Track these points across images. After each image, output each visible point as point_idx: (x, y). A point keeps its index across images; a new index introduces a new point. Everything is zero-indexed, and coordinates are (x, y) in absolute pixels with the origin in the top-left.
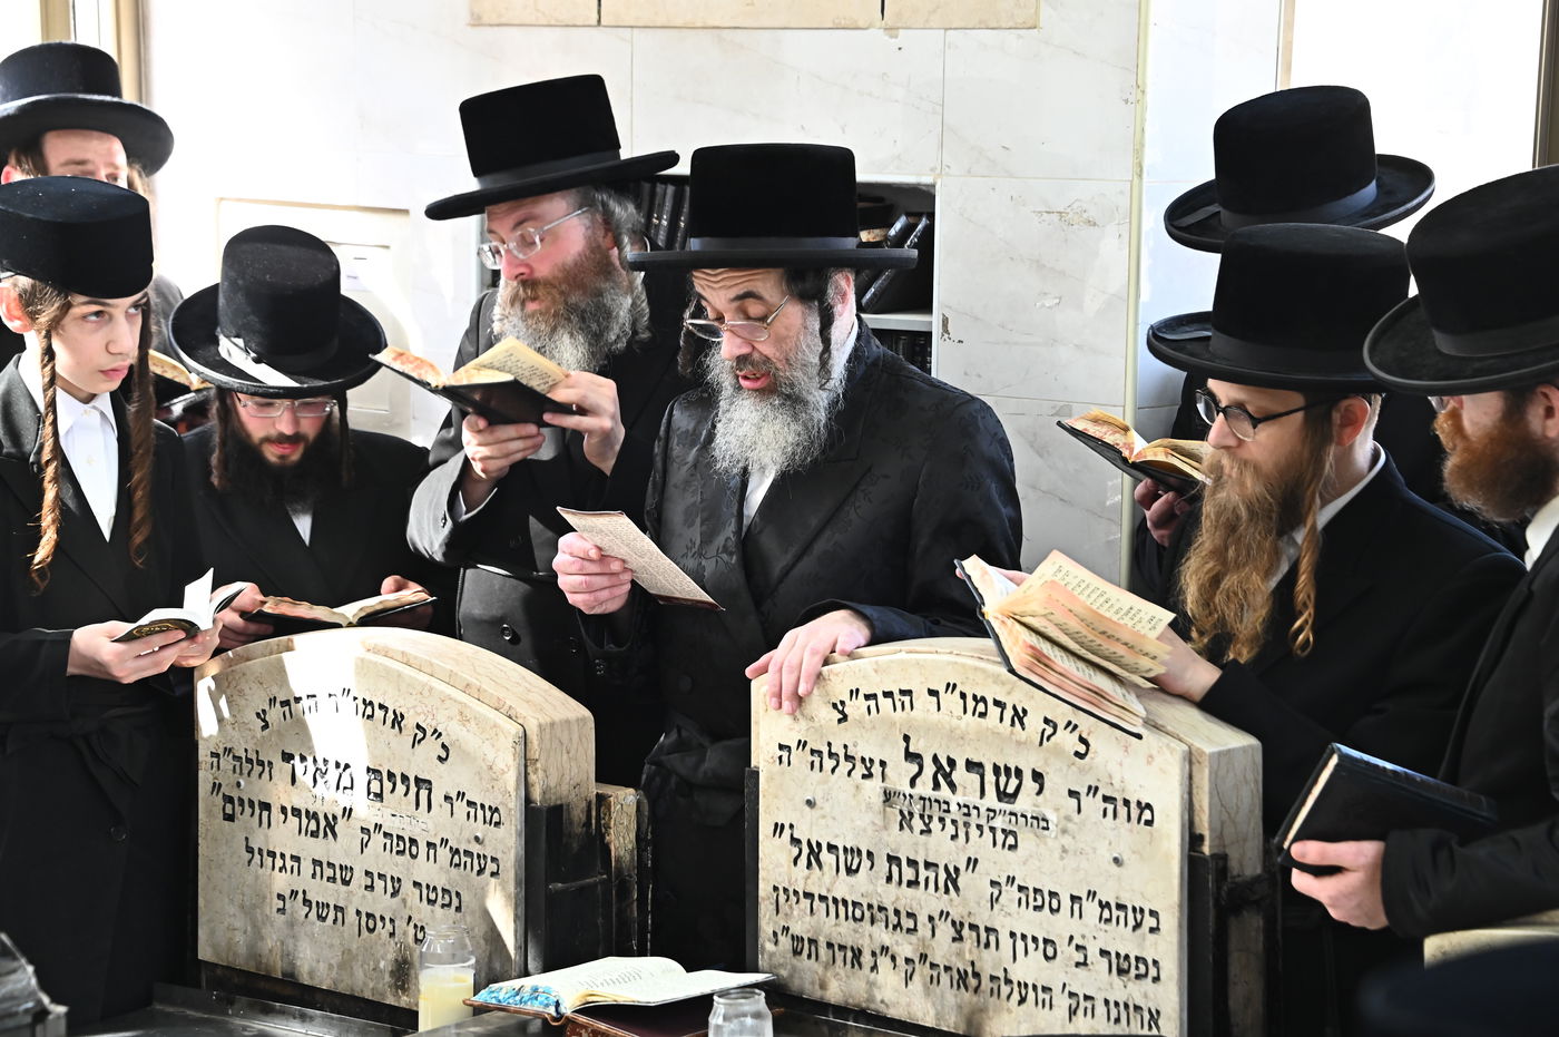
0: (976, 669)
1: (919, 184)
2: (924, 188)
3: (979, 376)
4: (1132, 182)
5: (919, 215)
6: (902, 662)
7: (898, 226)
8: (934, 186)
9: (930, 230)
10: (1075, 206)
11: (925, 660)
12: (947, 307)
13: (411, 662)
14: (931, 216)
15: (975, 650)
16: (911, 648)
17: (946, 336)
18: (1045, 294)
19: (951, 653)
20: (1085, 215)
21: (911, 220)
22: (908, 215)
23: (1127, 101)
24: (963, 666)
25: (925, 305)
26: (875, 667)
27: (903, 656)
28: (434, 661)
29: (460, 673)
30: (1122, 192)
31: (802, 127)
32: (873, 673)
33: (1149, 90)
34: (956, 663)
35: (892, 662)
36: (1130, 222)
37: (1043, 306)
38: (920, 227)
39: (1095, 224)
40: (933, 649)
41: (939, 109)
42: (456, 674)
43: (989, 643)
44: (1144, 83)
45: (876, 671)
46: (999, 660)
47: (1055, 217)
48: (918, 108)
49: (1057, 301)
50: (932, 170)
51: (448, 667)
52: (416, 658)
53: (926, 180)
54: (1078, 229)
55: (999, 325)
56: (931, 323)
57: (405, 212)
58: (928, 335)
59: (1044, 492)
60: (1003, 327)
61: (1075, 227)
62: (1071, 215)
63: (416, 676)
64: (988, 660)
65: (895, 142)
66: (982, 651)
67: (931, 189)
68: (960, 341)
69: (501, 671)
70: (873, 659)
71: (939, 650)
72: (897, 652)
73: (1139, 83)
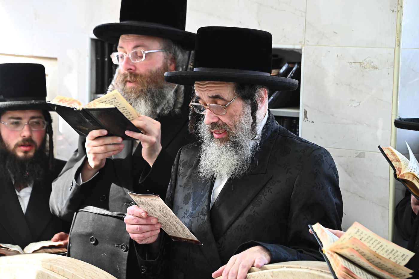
0: (320, 276)
1: (294, 49)
2: (297, 51)
3: (321, 138)
4: (395, 48)
5: (294, 63)
6: (285, 272)
7: (284, 68)
8: (301, 50)
9: (299, 71)
10: (367, 60)
11: (295, 271)
12: (306, 105)
13: (54, 270)
14: (300, 64)
15: (319, 267)
16: (289, 266)
17: (306, 119)
18: (353, 100)
19: (307, 268)
20: (372, 64)
21: (290, 66)
22: (289, 63)
23: (393, 11)
24: (313, 274)
25: (296, 104)
26: (272, 274)
27: (285, 269)
28: (65, 269)
29: (77, 275)
30: (390, 54)
31: (240, 22)
32: (271, 277)
33: (404, 5)
34: (310, 273)
35: (280, 272)
36: (394, 68)
37: (351, 106)
38: (294, 69)
39: (377, 68)
40: (299, 266)
41: (304, 14)
42: (75, 276)
43: (325, 264)
44: (402, 3)
45: (272, 276)
46: (330, 272)
47: (358, 65)
48: (294, 14)
49: (359, 104)
50: (300, 42)
51: (72, 272)
52: (56, 268)
53: (297, 47)
54: (369, 71)
55: (331, 115)
56: (299, 113)
57: (56, 59)
58: (297, 119)
59: (352, 193)
60: (333, 116)
61: (368, 69)
62: (365, 64)
63: (57, 277)
64: (325, 272)
65: (283, 29)
66: (322, 268)
67: (300, 51)
68: (312, 122)
69: (97, 274)
70: (271, 270)
71: (302, 267)
72: (282, 267)
73: (400, 2)
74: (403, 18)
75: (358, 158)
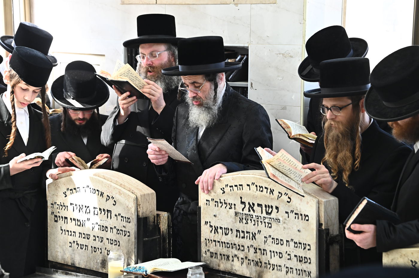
0: (260, 179)
1: (244, 47)
2: (246, 48)
3: (261, 99)
4: (302, 45)
5: (244, 55)
6: (240, 177)
7: (239, 58)
8: (248, 47)
9: (247, 59)
10: (287, 52)
11: (246, 176)
12: (252, 80)
13: (106, 178)
14: (248, 55)
15: (260, 173)
16: (242, 173)
17: (252, 88)
18: (279, 76)
19: (253, 174)
20: (290, 55)
21: (242, 56)
23: (301, 23)
24: (256, 178)
25: (246, 80)
26: (232, 178)
27: (240, 175)
28: (112, 178)
29: (119, 181)
30: (299, 48)
31: (212, 31)
32: (232, 180)
33: (307, 20)
34: (254, 177)
35: (237, 177)
36: (302, 56)
37: (278, 79)
38: (245, 58)
39: (292, 57)
40: (248, 173)
41: (249, 26)
42: (118, 181)
43: (264, 171)
44: (306, 18)
46: (266, 176)
47: (281, 55)
48: (244, 26)
49: (282, 78)
50: (248, 43)
51: (116, 179)
52: (107, 177)
53: (246, 45)
54: (288, 58)
55: (266, 85)
56: (248, 84)
57: (104, 55)
58: (247, 88)
59: (279, 130)
60: (268, 86)
61: (287, 58)
62: (286, 55)
63: (107, 182)
64: (263, 176)
65: (237, 35)
66: (262, 174)
67: (248, 48)
68: (256, 89)
69: (130, 180)
70: (232, 176)
71: (250, 174)
72: (238, 174)
73: (304, 18)
74: (307, 27)
75: (282, 110)
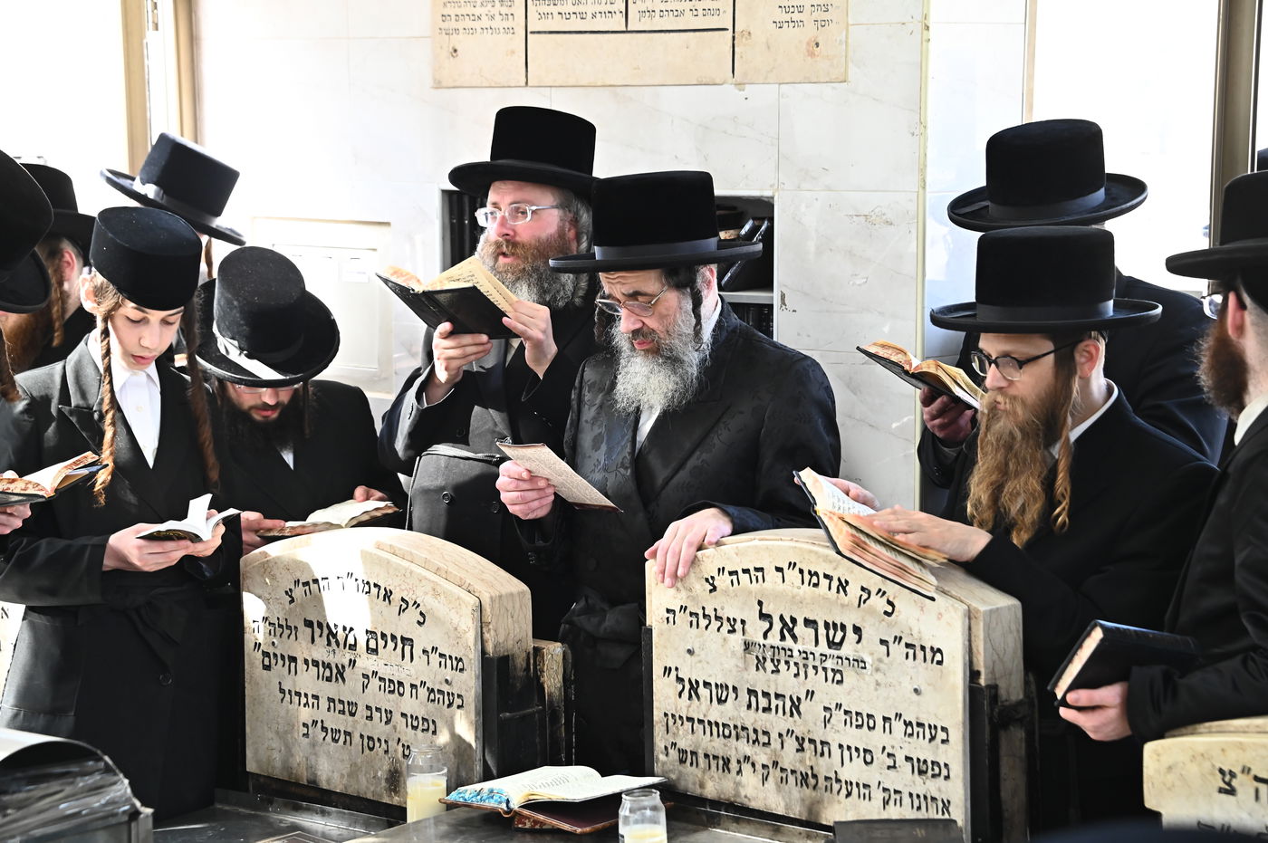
0: (811, 551)
1: (762, 197)
2: (766, 199)
3: (809, 336)
4: (918, 192)
5: (763, 220)
6: (756, 546)
7: (747, 227)
8: (773, 198)
9: (770, 230)
10: (876, 211)
11: (773, 546)
12: (784, 285)
14: (771, 220)
15: (809, 537)
16: (762, 537)
17: (784, 307)
18: (856, 275)
19: (792, 540)
20: (884, 217)
21: (756, 223)
22: (754, 219)
23: (913, 134)
24: (801, 549)
25: (768, 285)
26: (736, 551)
27: (756, 542)
28: (414, 551)
29: (433, 560)
30: (911, 200)
31: (676, 157)
32: (735, 556)
33: (929, 125)
34: (795, 547)
35: (749, 547)
36: (917, 222)
37: (854, 284)
38: (763, 228)
39: (891, 224)
40: (778, 537)
41: (776, 142)
42: (429, 561)
43: (821, 532)
44: (926, 121)
45: (737, 554)
47: (863, 219)
48: (760, 142)
49: (865, 280)
50: (771, 186)
51: (424, 556)
52: (400, 549)
53: (767, 193)
54: (879, 228)
55: (823, 299)
56: (772, 298)
57: (388, 224)
58: (771, 307)
60: (825, 300)
61: (877, 226)
62: (874, 217)
64: (819, 545)
65: (744, 166)
66: (816, 538)
67: (771, 200)
68: (794, 311)
70: (735, 545)
71: (782, 538)
72: (751, 540)
73: (922, 120)
74: (929, 144)
